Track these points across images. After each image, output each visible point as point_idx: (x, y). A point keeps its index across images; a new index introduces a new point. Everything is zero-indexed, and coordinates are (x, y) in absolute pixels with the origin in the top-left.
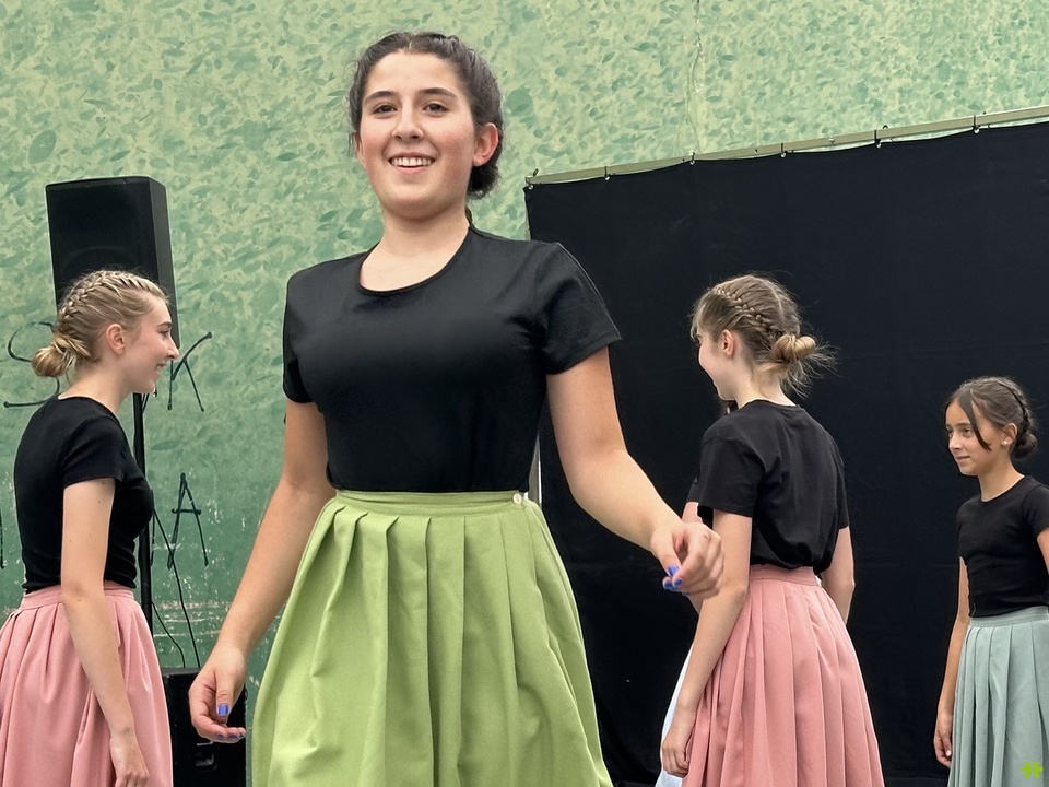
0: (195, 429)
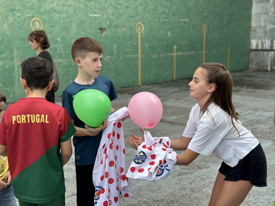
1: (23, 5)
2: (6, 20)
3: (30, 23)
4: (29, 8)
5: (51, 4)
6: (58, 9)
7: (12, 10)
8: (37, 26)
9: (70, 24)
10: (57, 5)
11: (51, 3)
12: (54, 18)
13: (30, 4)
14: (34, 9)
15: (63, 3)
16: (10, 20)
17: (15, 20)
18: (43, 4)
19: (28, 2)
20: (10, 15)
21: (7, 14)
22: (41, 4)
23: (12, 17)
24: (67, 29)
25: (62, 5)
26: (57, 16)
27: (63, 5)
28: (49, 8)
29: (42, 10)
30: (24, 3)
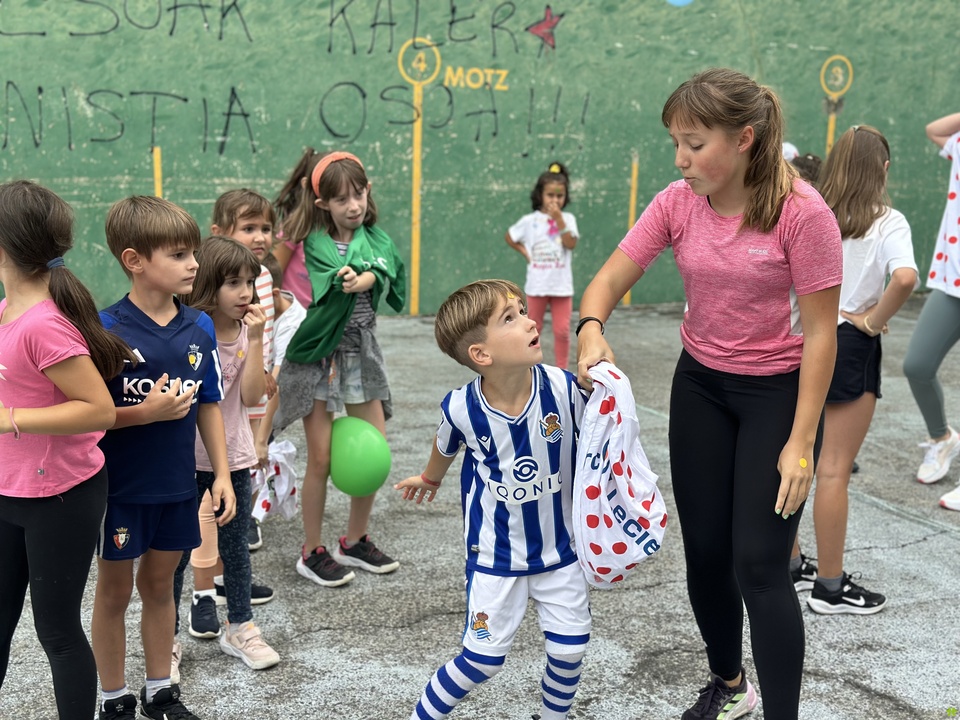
0: (244, 55)
1: (809, 17)
2: (759, 62)
3: (819, 69)
4: (825, 27)
5: (886, 14)
6: (903, 27)
7: (778, 33)
8: (836, 79)
9: (930, 73)
10: (902, 17)
11: (885, 9)
12: (887, 55)
13: (828, 14)
14: (835, 29)
15: (919, 8)
16: (768, 62)
17: (781, 62)
18: (863, 13)
19: (824, 9)
20: (770, 48)
21: (763, 46)
22: (857, 14)
23: (774, 54)
24: (919, 89)
25: (914, 17)
26: (895, 49)
27: (921, 15)
28: (877, 25)
29: (859, 31)
30: (812, 12)
